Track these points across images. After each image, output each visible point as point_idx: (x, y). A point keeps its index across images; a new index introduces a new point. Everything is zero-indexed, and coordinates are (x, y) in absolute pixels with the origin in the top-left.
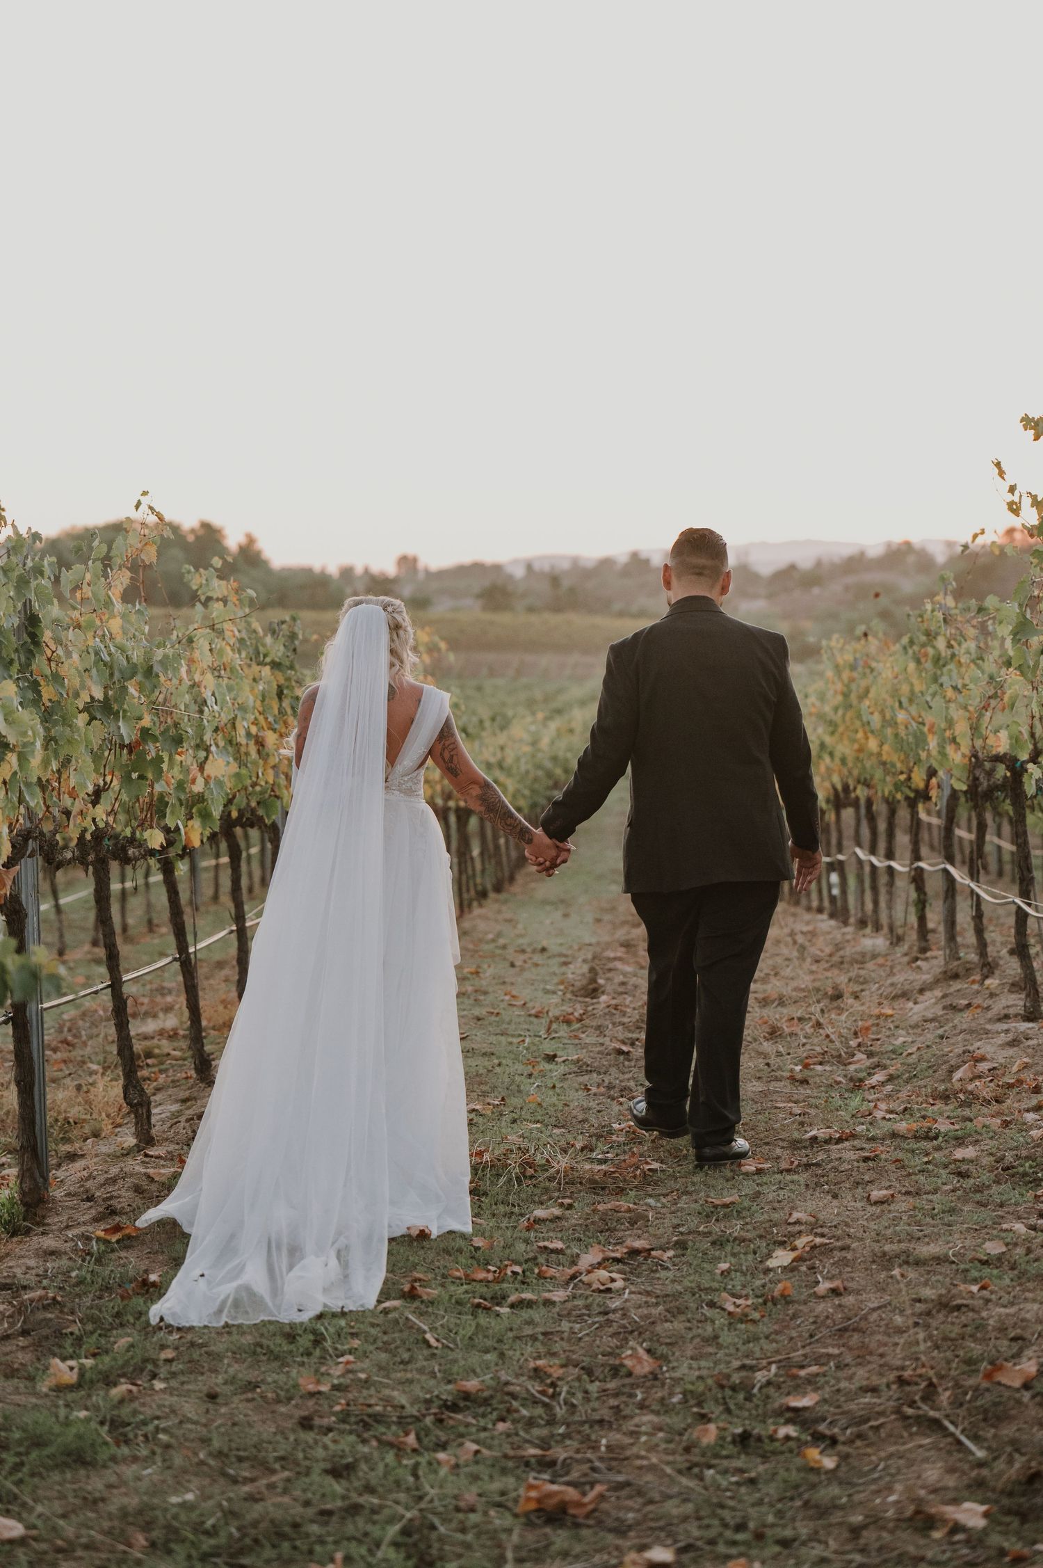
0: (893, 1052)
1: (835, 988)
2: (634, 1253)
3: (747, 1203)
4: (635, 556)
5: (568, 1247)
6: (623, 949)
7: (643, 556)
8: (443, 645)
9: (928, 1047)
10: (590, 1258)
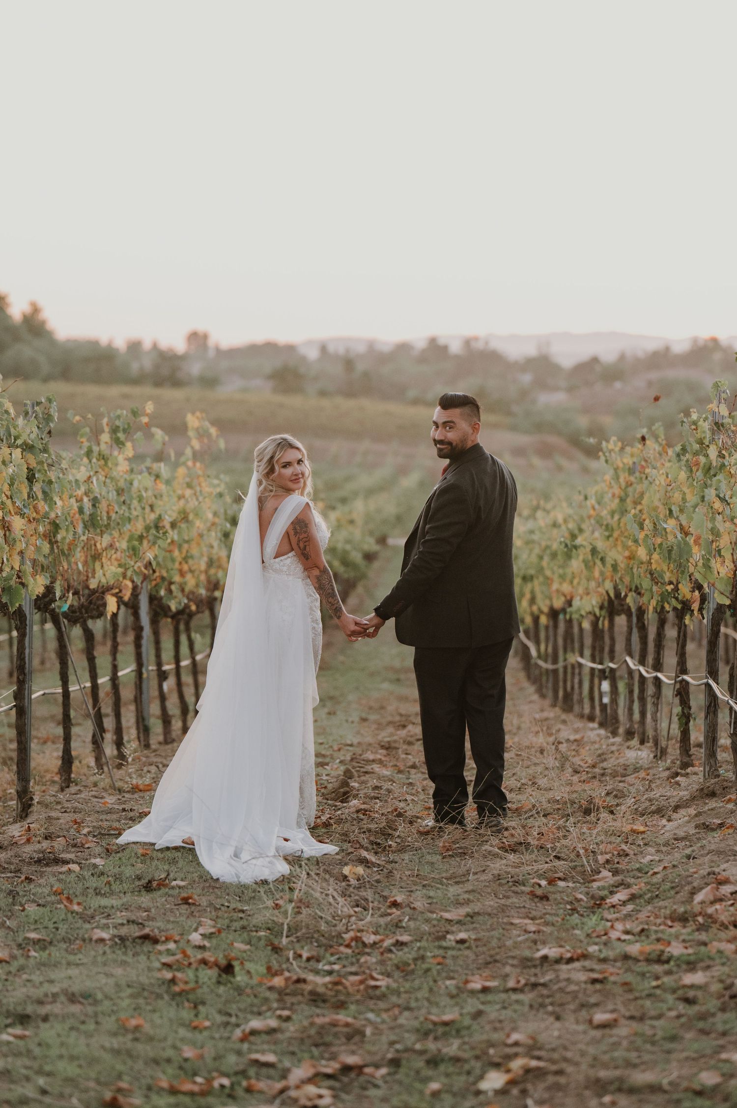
0: (639, 870)
1: (591, 801)
2: (347, 1069)
3: (467, 1021)
4: (433, 341)
5: (280, 1061)
6: (384, 752)
7: (442, 342)
8: (213, 431)
9: (674, 866)
10: (299, 1073)
